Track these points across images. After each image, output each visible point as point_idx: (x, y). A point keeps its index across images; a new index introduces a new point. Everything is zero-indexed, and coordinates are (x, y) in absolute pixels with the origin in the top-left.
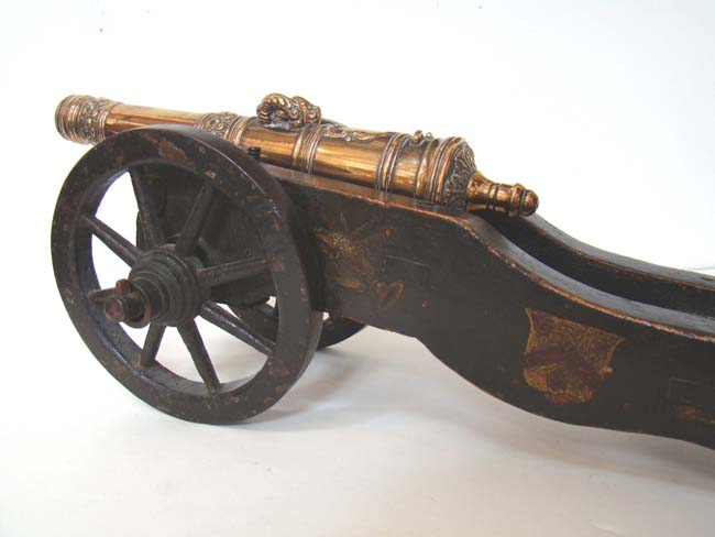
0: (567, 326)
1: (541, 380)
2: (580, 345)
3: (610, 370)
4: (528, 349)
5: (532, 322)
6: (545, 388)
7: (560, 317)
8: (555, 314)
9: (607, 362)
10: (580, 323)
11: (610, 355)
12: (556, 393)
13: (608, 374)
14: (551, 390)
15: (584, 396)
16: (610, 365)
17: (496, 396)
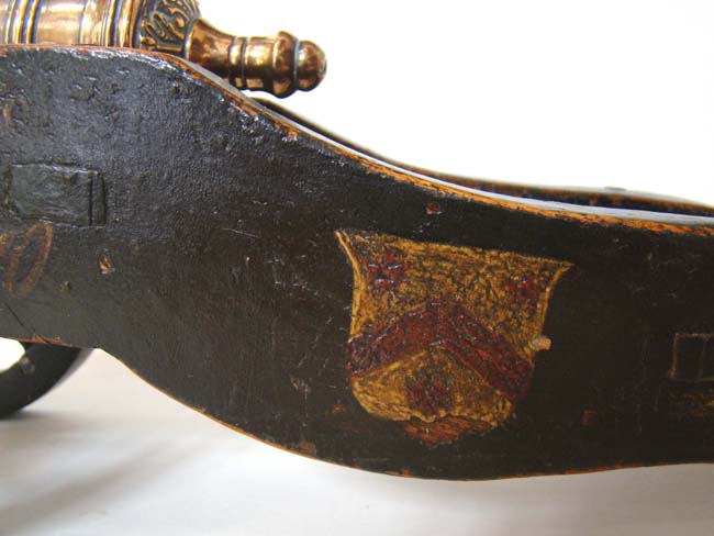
0: (439, 258)
1: (396, 397)
2: (473, 297)
3: (545, 343)
4: (355, 330)
5: (355, 265)
6: (404, 414)
7: (418, 239)
8: (407, 235)
9: (538, 327)
10: (467, 244)
11: (542, 307)
12: (432, 419)
13: (542, 352)
14: (417, 414)
15: (495, 413)
16: (546, 332)
17: (299, 451)
